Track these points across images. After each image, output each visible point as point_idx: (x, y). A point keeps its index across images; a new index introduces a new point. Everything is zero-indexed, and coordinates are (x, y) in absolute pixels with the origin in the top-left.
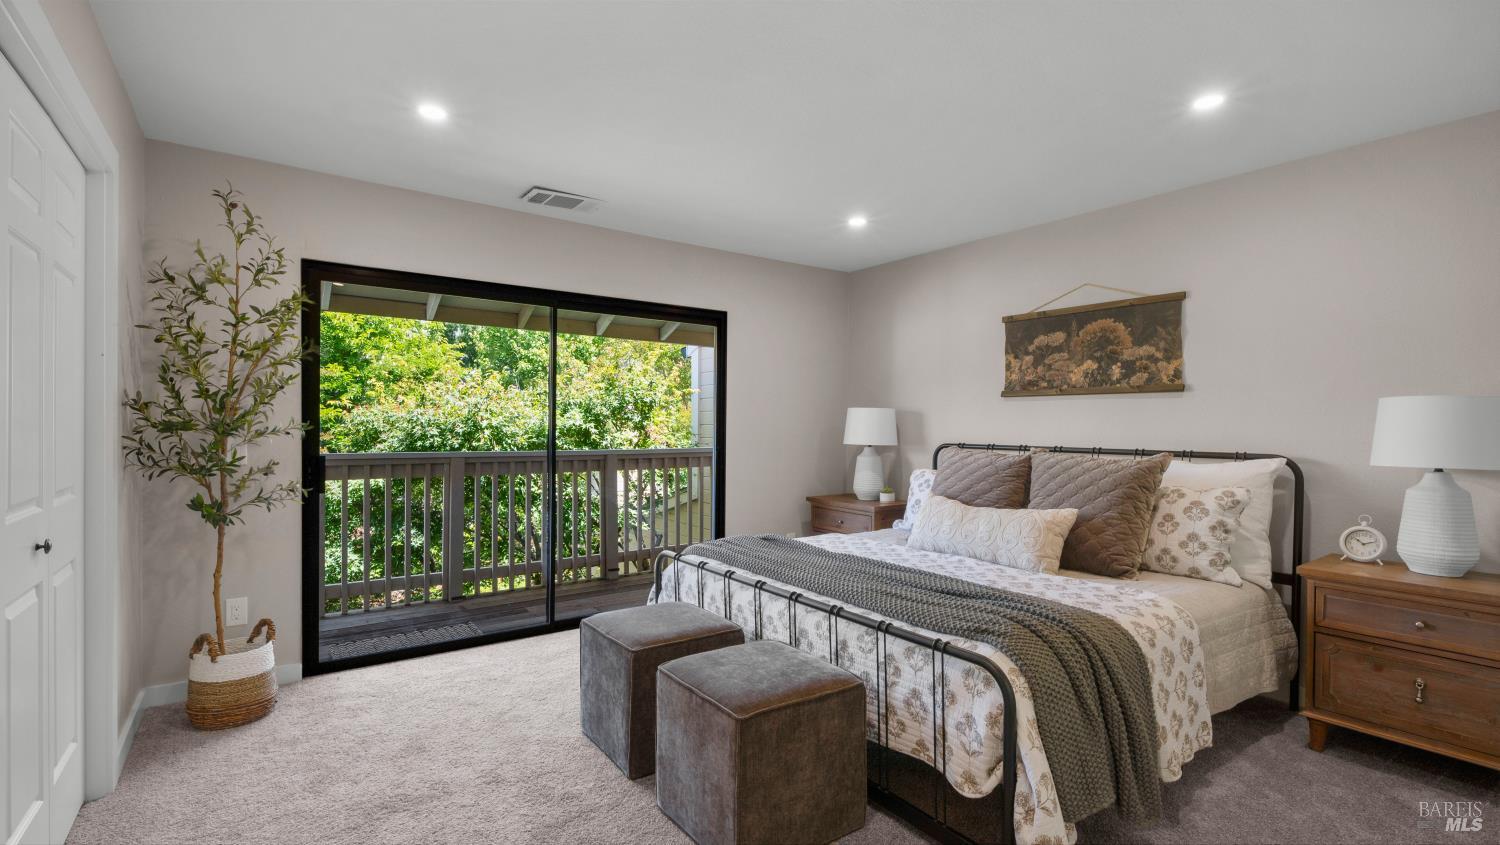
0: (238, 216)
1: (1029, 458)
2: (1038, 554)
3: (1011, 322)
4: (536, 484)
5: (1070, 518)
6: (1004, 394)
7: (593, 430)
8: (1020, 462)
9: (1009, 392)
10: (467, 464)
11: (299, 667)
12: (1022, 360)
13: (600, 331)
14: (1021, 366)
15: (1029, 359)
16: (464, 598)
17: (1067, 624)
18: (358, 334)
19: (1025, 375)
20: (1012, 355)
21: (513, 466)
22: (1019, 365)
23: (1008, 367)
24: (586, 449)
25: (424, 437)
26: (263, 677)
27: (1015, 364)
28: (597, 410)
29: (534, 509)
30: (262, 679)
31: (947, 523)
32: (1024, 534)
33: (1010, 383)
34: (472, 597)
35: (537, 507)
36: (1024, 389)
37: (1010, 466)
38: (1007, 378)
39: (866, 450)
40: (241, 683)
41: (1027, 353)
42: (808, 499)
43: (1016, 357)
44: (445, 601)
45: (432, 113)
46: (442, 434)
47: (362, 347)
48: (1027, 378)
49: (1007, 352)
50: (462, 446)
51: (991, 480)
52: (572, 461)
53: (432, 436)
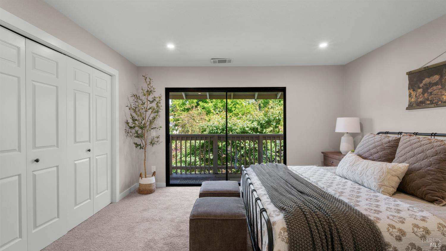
0: (148, 80)
1: (399, 139)
2: (380, 183)
3: (410, 74)
4: (243, 144)
5: (403, 168)
6: (407, 109)
7: (259, 128)
8: (395, 140)
9: (411, 107)
10: (218, 137)
11: (165, 184)
12: (417, 91)
13: (256, 98)
14: (416, 94)
15: (420, 90)
16: (218, 173)
17: (329, 215)
18: (231, 104)
19: (418, 98)
20: (412, 90)
21: (236, 138)
22: (415, 94)
23: (410, 95)
24: (258, 133)
25: (213, 130)
26: (151, 184)
27: (413, 94)
28: (261, 122)
29: (242, 151)
30: (150, 185)
31: (348, 165)
32: (375, 173)
33: (411, 103)
34: (221, 174)
35: (243, 150)
36: (418, 105)
37: (389, 142)
38: (409, 101)
39: (345, 135)
40: (146, 185)
41: (419, 88)
42: (322, 153)
43: (414, 90)
44: (214, 174)
45: (171, 46)
46: (217, 129)
47: (231, 108)
48: (419, 100)
49: (409, 89)
50: (221, 132)
51: (378, 148)
52: (253, 137)
53: (215, 130)
